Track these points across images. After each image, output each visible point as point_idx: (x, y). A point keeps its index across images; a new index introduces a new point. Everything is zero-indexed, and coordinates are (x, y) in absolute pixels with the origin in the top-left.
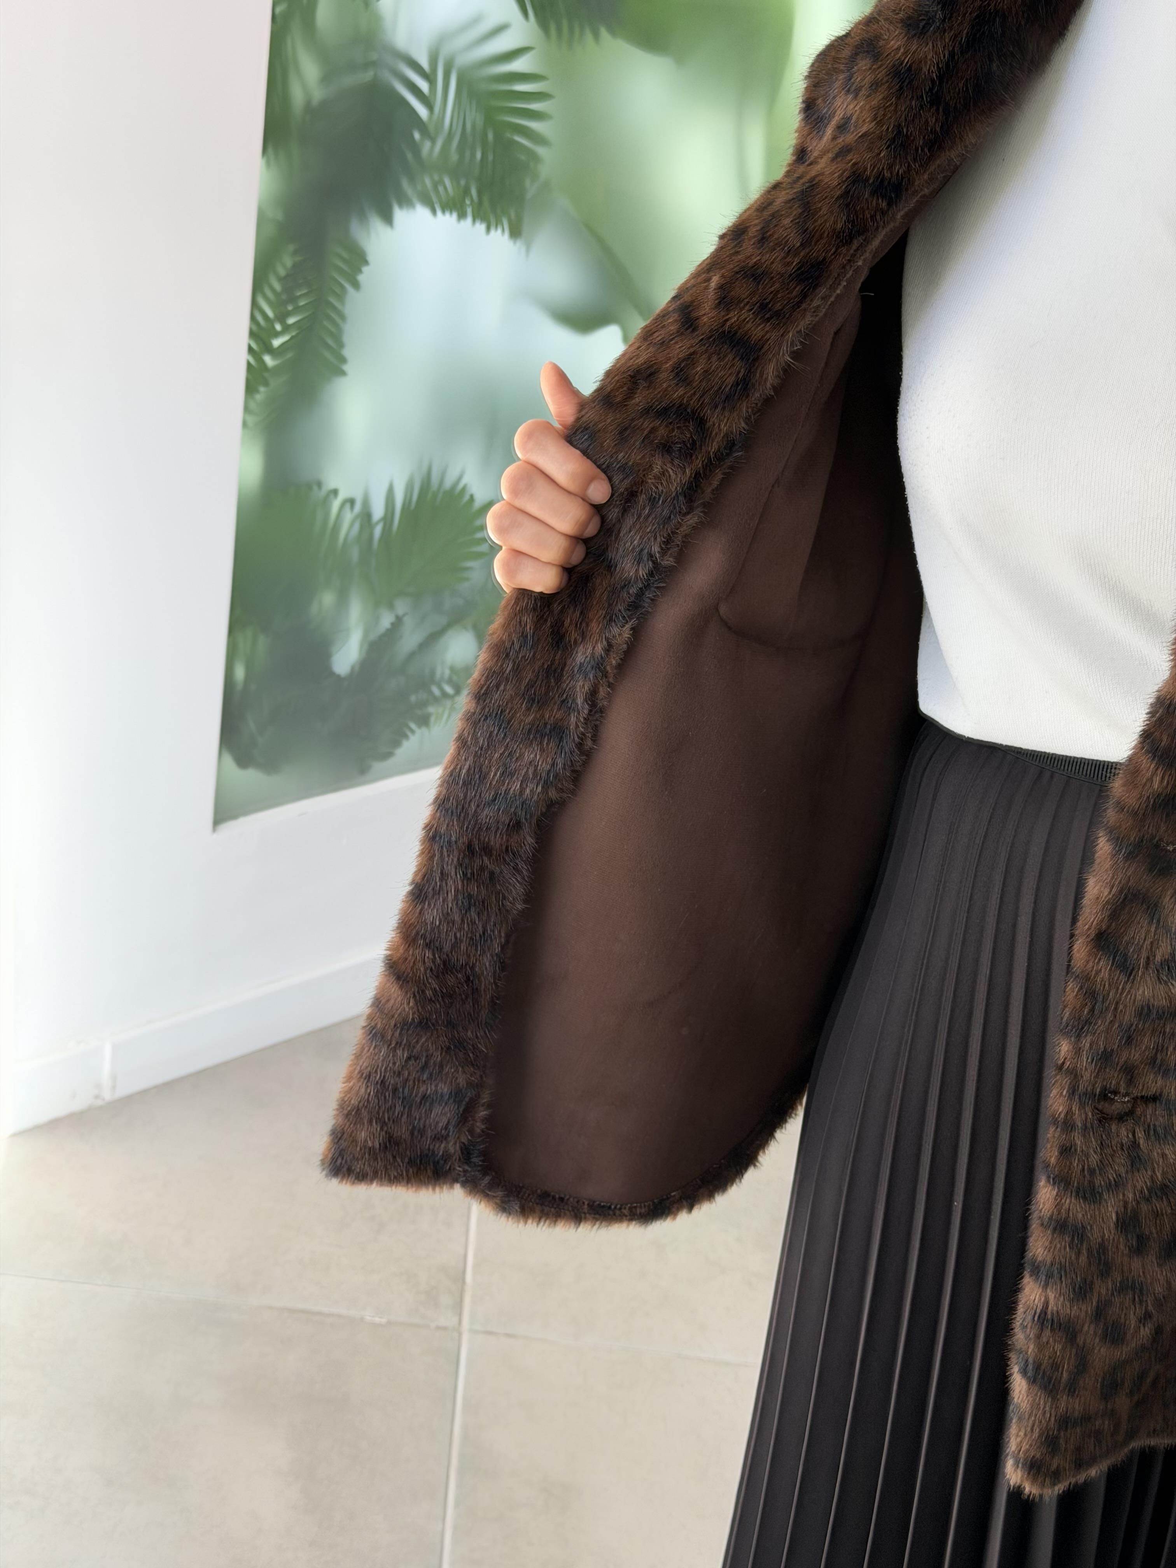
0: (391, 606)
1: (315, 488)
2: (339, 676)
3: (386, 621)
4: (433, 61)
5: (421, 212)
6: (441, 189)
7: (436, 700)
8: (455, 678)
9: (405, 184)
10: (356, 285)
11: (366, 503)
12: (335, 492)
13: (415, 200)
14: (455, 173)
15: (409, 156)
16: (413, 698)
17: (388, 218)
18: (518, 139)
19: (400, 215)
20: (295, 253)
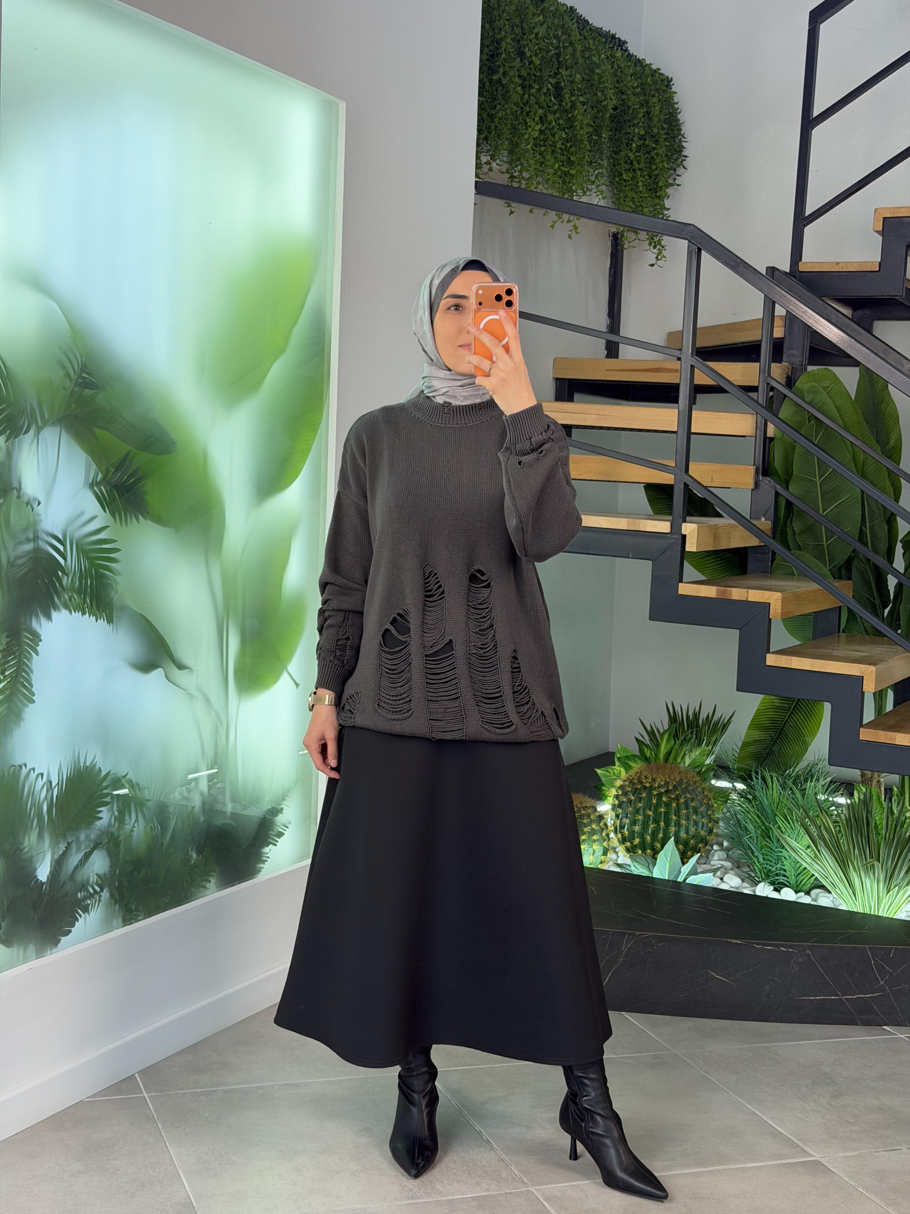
0: (64, 837)
1: (24, 767)
2: (41, 881)
3: (62, 847)
4: (65, 536)
5: (64, 612)
6: (73, 599)
7: (91, 896)
8: (100, 882)
9: (56, 599)
10: (37, 653)
11: (48, 775)
12: (34, 769)
13: (61, 607)
14: (79, 592)
15: (57, 584)
16: (79, 894)
17: (49, 617)
18: (106, 572)
19: (54, 614)
20: (7, 637)
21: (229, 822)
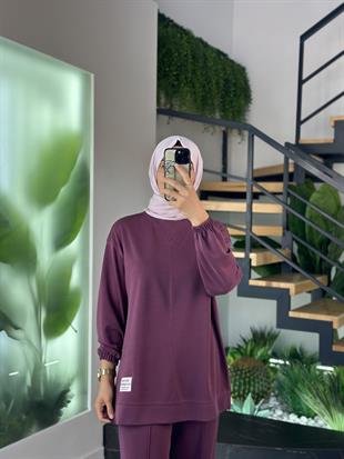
21: (42, 398)
